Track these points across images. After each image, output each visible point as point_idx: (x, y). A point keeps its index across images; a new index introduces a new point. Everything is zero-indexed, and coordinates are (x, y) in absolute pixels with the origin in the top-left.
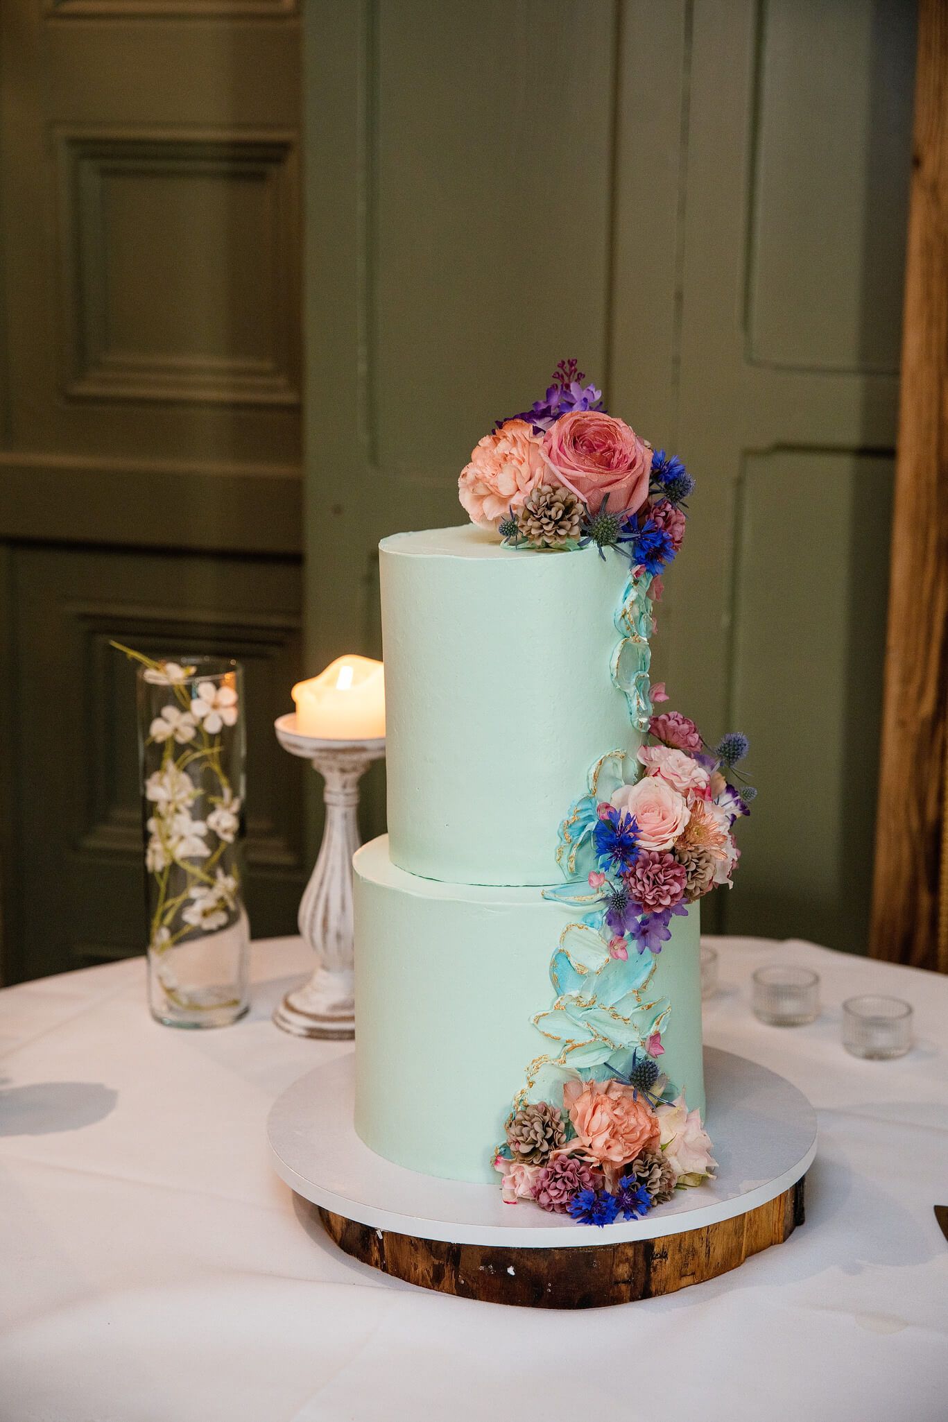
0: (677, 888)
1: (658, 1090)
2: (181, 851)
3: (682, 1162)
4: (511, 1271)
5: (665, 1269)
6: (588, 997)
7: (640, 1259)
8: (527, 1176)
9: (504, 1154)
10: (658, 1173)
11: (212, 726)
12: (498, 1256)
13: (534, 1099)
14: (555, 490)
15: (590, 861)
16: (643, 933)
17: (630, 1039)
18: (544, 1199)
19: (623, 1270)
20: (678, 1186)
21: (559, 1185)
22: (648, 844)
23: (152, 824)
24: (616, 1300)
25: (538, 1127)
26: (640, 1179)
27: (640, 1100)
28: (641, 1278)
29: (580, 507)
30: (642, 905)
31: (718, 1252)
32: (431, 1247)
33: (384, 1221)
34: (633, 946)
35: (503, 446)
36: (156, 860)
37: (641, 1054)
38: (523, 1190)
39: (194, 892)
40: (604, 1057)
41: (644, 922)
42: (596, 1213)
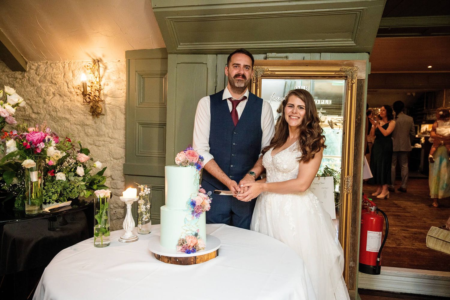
0: (200, 210)
1: (198, 237)
2: (142, 210)
3: (200, 246)
4: (177, 260)
5: (198, 260)
6: (189, 224)
7: (195, 259)
8: (181, 247)
9: (178, 245)
10: (197, 247)
11: (147, 194)
12: (176, 258)
13: (182, 238)
14: (186, 159)
15: (190, 206)
16: (196, 216)
18: (182, 250)
19: (192, 260)
20: (200, 249)
21: (184, 248)
22: (197, 204)
23: (139, 207)
24: (191, 264)
25: (182, 241)
26: (195, 248)
27: (196, 238)
28: (195, 261)
29: (189, 161)
30: (196, 212)
31: (206, 258)
32: (167, 257)
33: (161, 254)
34: (195, 217)
35: (180, 154)
36: (139, 212)
37: (196, 232)
38: (180, 249)
39: (144, 216)
40: (191, 232)
41: (197, 214)
42: (188, 252)
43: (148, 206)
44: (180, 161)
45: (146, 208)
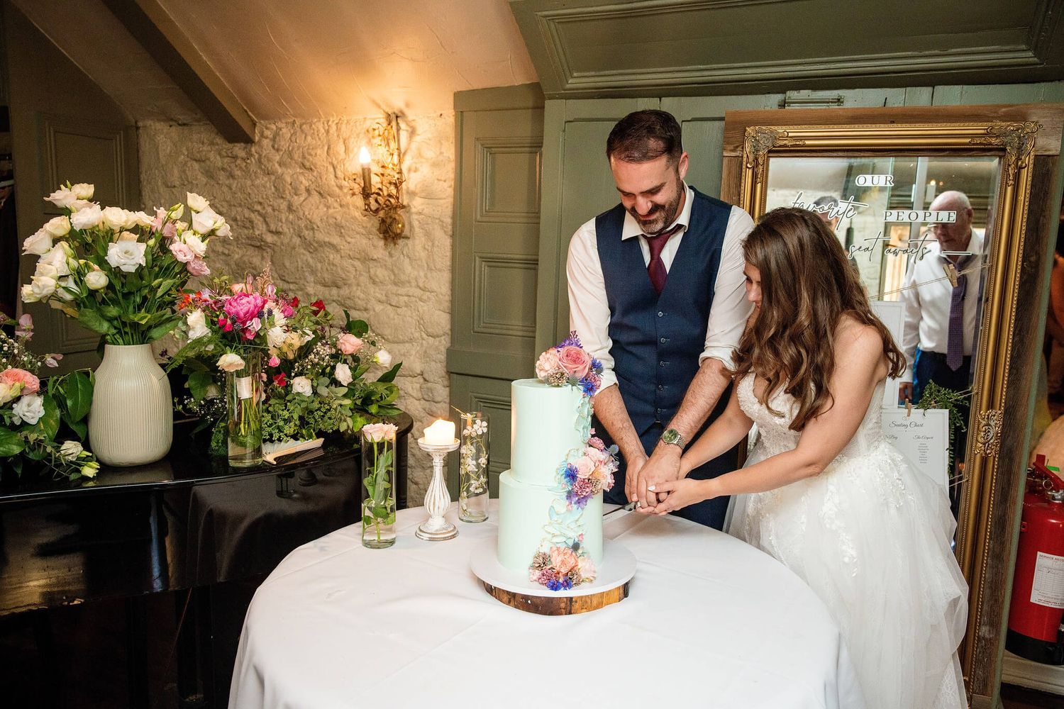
0: (587, 490)
1: (580, 551)
2: (469, 469)
3: (584, 575)
4: (529, 602)
5: (576, 606)
6: (560, 521)
7: (568, 602)
8: (538, 573)
9: (532, 567)
10: (575, 577)
11: (480, 433)
12: (526, 597)
13: (542, 551)
14: (559, 369)
15: (564, 481)
16: (578, 502)
17: (573, 536)
18: (540, 580)
19: (563, 605)
20: (583, 581)
21: (545, 577)
22: (581, 476)
23: (462, 460)
24: (561, 614)
25: (541, 559)
26: (570, 578)
27: (574, 554)
28: (569, 608)
29: (566, 374)
30: (577, 494)
31: (595, 603)
32: (508, 593)
33: (494, 584)
34: (575, 506)
35: (548, 355)
36: (463, 472)
37: (576, 540)
38: (535, 578)
39: (473, 482)
40: (564, 539)
41: (579, 499)
42: (555, 587)
43: (483, 461)
44: (547, 371)
45: (478, 466)
